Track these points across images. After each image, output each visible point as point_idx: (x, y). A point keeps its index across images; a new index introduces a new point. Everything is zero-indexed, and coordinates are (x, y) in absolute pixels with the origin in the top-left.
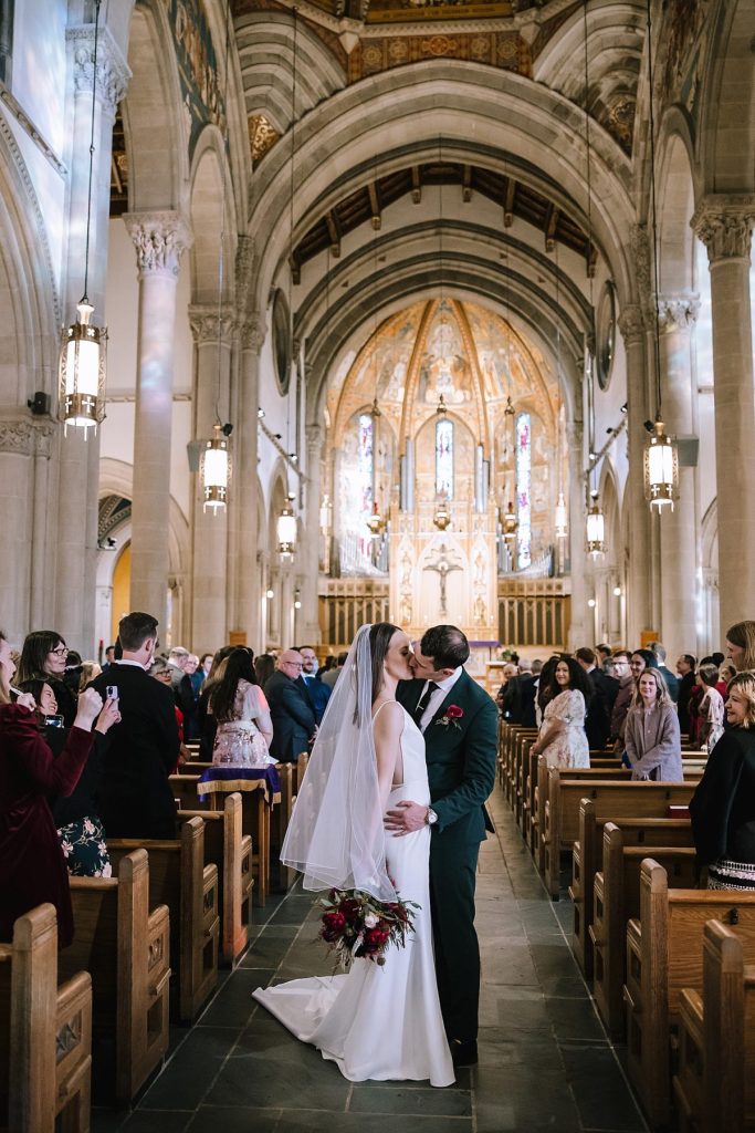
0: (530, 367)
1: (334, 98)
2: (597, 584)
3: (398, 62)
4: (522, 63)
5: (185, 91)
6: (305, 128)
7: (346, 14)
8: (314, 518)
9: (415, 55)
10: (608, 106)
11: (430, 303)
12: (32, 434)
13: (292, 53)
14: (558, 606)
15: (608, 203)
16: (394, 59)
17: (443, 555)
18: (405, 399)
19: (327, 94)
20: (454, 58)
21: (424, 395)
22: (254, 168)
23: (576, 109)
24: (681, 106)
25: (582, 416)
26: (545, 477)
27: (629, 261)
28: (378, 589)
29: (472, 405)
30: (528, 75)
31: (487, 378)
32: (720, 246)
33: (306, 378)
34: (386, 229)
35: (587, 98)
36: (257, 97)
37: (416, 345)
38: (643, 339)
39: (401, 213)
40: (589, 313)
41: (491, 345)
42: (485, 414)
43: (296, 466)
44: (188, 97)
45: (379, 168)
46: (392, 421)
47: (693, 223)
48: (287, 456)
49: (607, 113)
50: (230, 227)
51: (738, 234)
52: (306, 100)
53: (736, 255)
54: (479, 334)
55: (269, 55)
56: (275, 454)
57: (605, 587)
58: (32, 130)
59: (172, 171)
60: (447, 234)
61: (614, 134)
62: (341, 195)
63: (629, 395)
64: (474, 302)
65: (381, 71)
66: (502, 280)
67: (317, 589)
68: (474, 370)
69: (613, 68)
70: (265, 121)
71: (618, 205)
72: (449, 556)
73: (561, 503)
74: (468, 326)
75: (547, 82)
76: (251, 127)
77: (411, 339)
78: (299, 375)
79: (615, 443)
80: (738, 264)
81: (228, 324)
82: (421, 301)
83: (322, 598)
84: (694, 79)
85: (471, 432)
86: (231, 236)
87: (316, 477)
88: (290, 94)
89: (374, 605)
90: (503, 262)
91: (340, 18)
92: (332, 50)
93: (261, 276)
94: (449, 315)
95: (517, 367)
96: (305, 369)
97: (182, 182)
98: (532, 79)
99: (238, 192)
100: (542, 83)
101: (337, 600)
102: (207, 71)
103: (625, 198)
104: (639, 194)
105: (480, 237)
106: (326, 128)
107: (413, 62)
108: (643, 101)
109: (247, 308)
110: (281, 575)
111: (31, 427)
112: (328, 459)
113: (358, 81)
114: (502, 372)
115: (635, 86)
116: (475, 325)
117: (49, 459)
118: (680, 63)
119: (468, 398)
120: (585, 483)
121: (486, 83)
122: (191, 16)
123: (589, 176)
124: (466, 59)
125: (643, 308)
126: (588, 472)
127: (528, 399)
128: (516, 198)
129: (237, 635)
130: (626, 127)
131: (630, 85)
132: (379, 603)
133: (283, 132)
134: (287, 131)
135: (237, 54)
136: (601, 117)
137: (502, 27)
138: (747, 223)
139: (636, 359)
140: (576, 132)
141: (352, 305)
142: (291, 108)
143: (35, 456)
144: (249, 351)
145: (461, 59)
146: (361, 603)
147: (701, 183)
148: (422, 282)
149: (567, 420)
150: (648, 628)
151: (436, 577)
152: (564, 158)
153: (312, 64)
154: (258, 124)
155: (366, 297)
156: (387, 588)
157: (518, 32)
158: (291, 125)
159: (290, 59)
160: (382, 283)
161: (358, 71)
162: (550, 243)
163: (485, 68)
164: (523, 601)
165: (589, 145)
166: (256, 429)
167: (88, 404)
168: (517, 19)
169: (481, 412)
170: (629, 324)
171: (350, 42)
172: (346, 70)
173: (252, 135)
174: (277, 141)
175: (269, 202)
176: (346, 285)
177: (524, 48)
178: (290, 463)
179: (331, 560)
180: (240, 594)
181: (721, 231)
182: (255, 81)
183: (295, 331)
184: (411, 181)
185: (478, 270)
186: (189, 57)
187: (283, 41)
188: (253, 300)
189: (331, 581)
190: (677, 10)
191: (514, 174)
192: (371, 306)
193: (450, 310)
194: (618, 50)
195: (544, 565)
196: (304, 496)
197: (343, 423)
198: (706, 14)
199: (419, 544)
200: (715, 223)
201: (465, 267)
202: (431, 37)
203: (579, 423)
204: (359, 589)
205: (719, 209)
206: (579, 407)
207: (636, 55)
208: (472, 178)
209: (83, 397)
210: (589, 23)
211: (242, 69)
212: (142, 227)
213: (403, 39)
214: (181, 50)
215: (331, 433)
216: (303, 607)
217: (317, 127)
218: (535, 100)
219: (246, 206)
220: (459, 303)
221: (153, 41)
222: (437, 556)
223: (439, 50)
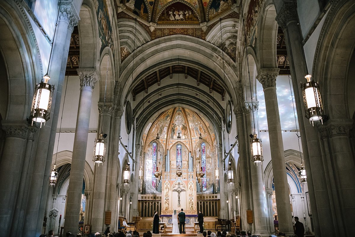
0: (205, 128)
1: (147, 44)
2: (229, 195)
3: (166, 35)
4: (202, 36)
5: (100, 35)
6: (138, 52)
7: (151, 21)
8: (137, 174)
9: (171, 33)
10: (228, 48)
11: (175, 108)
12: (27, 131)
13: (135, 30)
14: (216, 203)
15: (229, 75)
16: (165, 34)
17: (179, 186)
18: (167, 138)
19: (145, 43)
20: (183, 34)
21: (173, 137)
22: (122, 62)
23: (219, 49)
24: (251, 46)
25: (222, 142)
26: (211, 162)
27: (236, 92)
28: (158, 198)
29: (187, 140)
30: (204, 40)
31: (192, 132)
32: (267, 83)
33: (136, 130)
34: (162, 86)
35: (222, 46)
36: (123, 42)
37: (170, 121)
38: (242, 115)
39: (166, 81)
40: (223, 111)
41: (193, 121)
42: (192, 142)
43: (132, 157)
44: (101, 37)
45: (160, 66)
46: (163, 145)
47: (257, 78)
48: (129, 154)
49: (228, 50)
50: (113, 78)
51: (272, 80)
52: (139, 44)
53: (272, 86)
54: (190, 118)
55: (128, 30)
56: (125, 152)
57: (232, 196)
58: (40, 26)
59: (94, 57)
60: (180, 88)
61: (230, 56)
62: (149, 73)
63: (238, 133)
64: (188, 109)
65: (161, 37)
66: (197, 102)
67: (138, 198)
68: (188, 129)
69: (229, 38)
70: (126, 49)
71: (232, 76)
72: (181, 186)
73: (217, 169)
74: (186, 116)
75: (210, 42)
76: (121, 50)
77: (169, 119)
78: (134, 129)
79: (233, 149)
80: (273, 89)
81: (110, 108)
82: (172, 108)
83: (139, 201)
84: (254, 37)
85: (187, 148)
86: (113, 81)
87: (139, 161)
88: (134, 42)
89: (156, 203)
90: (197, 97)
91: (150, 22)
92: (147, 31)
93: (122, 94)
94: (180, 112)
95: (201, 128)
96: (136, 127)
97: (97, 60)
98: (206, 41)
99: (116, 69)
100: (209, 42)
101: (144, 201)
102: (108, 32)
103: (234, 74)
104: (238, 73)
105: (190, 88)
106: (144, 52)
107: (171, 35)
108: (238, 47)
109: (117, 104)
110: (125, 192)
111: (27, 128)
112: (142, 156)
113: (154, 39)
114: (197, 130)
115: (236, 43)
116: (188, 116)
117: (33, 141)
118: (249, 35)
119: (186, 138)
120: (223, 163)
121: (192, 41)
122: (104, 14)
123: (224, 68)
124: (186, 35)
125: (242, 106)
126: (224, 159)
127: (205, 138)
128: (200, 77)
129: (108, 213)
130: (233, 54)
131: (234, 43)
132: (158, 203)
133: (131, 52)
134: (132, 52)
135: (118, 29)
136: (226, 51)
137: (197, 27)
138: (274, 77)
139: (240, 121)
140: (219, 55)
141: (151, 108)
142: (134, 45)
143: (28, 139)
144: (117, 117)
145: (185, 34)
146: (152, 203)
147: (259, 66)
148: (172, 102)
149: (217, 144)
150: (249, 209)
151: (176, 193)
152: (216, 63)
153: (141, 34)
154: (123, 50)
155: (155, 106)
156: (161, 198)
157: (201, 28)
158: (134, 51)
159: (134, 32)
160: (161, 102)
161: (154, 37)
162: (211, 91)
163: (191, 37)
164: (204, 202)
165: (223, 59)
166: (118, 143)
167: (43, 113)
168: (201, 25)
169: (190, 142)
170: (237, 111)
171: (152, 29)
172: (151, 36)
173: (121, 53)
174: (129, 55)
175: (126, 72)
176: (149, 102)
177: (203, 33)
178: (130, 155)
179: (142, 188)
180: (110, 198)
181: (266, 79)
182: (124, 37)
183: (133, 115)
184: (170, 72)
185: (189, 99)
186: (102, 26)
187: (133, 27)
188: (119, 102)
189: (143, 195)
190: (247, 22)
191: (200, 69)
192: (157, 109)
193: (181, 111)
194: (230, 33)
195: (211, 190)
196: (134, 167)
197: (148, 145)
198: (256, 20)
199: (171, 183)
200: (265, 77)
201: (185, 98)
202: (176, 29)
203: (221, 145)
204: (152, 198)
205: (265, 72)
206: (221, 140)
207: (235, 34)
208: (188, 72)
209: (41, 110)
210: (222, 26)
211: (119, 34)
212: (83, 73)
213: (168, 29)
214: (100, 23)
215: (144, 148)
216: (133, 203)
217: (141, 51)
218: (207, 46)
219: (118, 73)
220: (183, 109)
221: (91, 18)
222: (177, 186)
223: (178, 32)
